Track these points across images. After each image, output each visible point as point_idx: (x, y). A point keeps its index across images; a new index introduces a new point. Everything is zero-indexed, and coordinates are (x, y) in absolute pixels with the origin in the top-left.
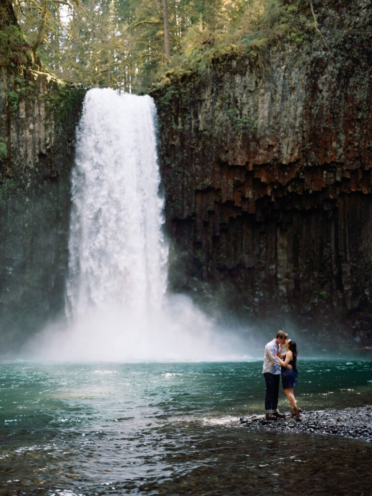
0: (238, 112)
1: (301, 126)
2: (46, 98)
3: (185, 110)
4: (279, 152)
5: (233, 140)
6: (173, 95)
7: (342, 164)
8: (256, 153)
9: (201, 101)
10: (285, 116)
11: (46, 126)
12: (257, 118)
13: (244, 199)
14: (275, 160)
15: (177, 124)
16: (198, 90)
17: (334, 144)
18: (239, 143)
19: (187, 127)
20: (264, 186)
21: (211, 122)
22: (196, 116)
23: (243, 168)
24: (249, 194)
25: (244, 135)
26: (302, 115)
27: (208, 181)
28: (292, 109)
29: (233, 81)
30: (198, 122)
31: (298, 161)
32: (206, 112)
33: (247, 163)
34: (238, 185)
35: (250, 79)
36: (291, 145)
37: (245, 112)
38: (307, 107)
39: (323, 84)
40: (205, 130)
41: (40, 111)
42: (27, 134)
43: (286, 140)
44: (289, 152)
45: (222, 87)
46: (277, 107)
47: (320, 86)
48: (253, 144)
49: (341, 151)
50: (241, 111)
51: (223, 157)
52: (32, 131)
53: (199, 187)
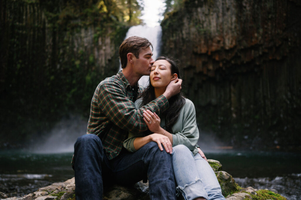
0: (201, 26)
1: (235, 27)
2: (111, 35)
3: (176, 30)
4: (224, 43)
5: (200, 41)
6: (170, 24)
7: (261, 45)
8: (212, 45)
9: (183, 24)
10: (226, 24)
11: (111, 47)
12: (211, 28)
13: (209, 70)
14: (223, 48)
15: (173, 37)
16: (181, 19)
17: (256, 35)
18: (203, 42)
19: (178, 38)
20: (218, 62)
21: (189, 34)
22: (181, 31)
23: (206, 54)
24: (211, 67)
25: (205, 37)
26: (236, 22)
27: (189, 63)
28: (229, 20)
29: (197, 11)
30: (183, 34)
31: (235, 47)
32: (186, 29)
33: (207, 52)
34: (204, 64)
35: (205, 9)
36: (231, 39)
37: (205, 25)
38: (238, 17)
39: (246, 3)
40: (187, 38)
41: (108, 41)
42: (102, 52)
43: (228, 37)
44: (230, 42)
45: (192, 16)
46: (221, 20)
47: (244, 4)
48: (210, 42)
49: (260, 38)
50: (203, 25)
51: (195, 50)
52: (105, 50)
53: (185, 67)
